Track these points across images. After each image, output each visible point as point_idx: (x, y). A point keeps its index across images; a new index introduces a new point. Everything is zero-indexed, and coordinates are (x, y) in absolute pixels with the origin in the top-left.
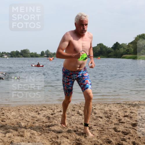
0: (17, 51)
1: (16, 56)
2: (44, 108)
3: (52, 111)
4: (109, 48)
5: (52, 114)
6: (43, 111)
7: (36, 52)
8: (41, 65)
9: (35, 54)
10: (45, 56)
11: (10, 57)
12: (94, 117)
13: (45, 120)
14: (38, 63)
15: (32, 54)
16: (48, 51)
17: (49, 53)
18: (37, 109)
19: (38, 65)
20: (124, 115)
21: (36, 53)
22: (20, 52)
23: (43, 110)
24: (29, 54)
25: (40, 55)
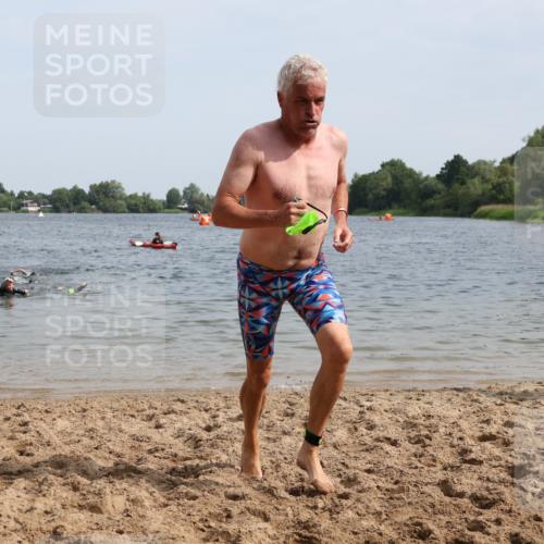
0: (75, 187)
1: (72, 209)
2: (178, 406)
3: (206, 416)
4: (427, 178)
5: (208, 429)
6: (172, 416)
7: (147, 193)
8: (167, 243)
9: (146, 198)
10: (182, 209)
11: (51, 212)
12: (368, 440)
13: (181, 448)
14: (157, 234)
15: (133, 202)
16: (192, 189)
17: (197, 196)
18: (151, 407)
19: (157, 244)
20: (481, 434)
21: (148, 196)
22: (87, 190)
23: (173, 412)
24: (121, 198)
25: (164, 203)
